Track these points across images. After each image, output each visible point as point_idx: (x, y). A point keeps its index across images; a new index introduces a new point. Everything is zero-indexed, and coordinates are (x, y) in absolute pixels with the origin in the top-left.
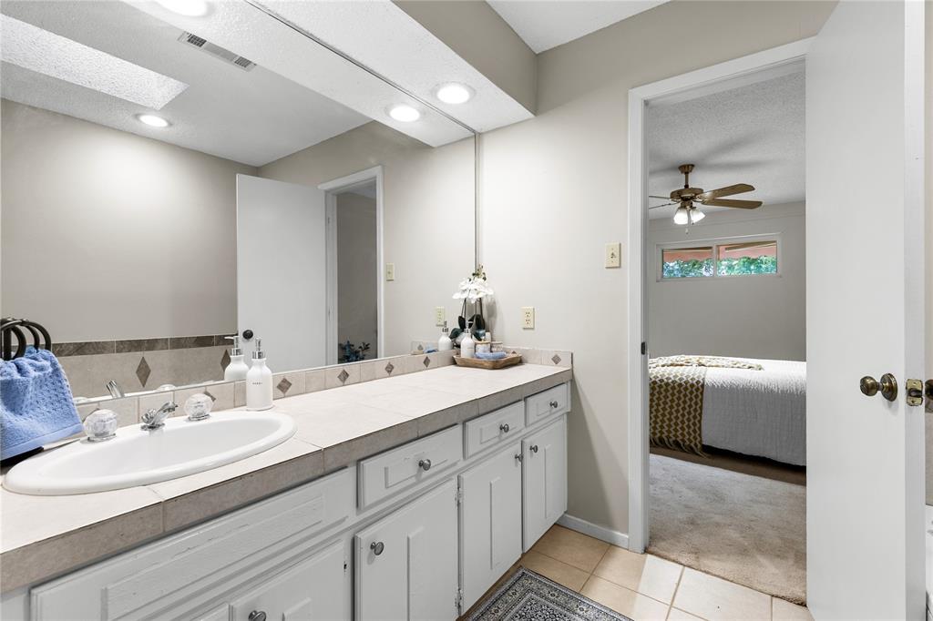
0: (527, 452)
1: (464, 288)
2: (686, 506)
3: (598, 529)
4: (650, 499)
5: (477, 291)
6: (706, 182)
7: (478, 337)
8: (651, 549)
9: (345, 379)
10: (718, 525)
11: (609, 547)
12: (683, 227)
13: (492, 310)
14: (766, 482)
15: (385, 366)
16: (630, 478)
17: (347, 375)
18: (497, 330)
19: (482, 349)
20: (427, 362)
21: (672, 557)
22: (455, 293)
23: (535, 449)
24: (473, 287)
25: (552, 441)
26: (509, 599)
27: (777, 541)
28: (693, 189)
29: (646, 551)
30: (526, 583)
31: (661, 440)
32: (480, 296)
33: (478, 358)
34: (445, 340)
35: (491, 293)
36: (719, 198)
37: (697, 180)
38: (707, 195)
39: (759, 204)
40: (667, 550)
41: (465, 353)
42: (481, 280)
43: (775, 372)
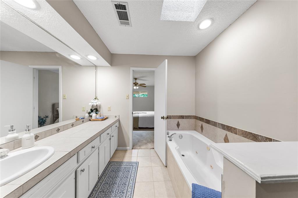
0: (111, 137)
1: (92, 102)
2: (137, 139)
3: (124, 148)
4: (133, 139)
5: (95, 103)
6: (139, 82)
7: (96, 113)
8: (133, 148)
9: (59, 131)
10: (142, 140)
11: (126, 151)
12: (135, 89)
13: (100, 107)
14: (148, 131)
15: (71, 125)
16: (130, 137)
17: (59, 129)
18: (101, 111)
19: (98, 116)
20: (83, 121)
21: (136, 148)
22: (89, 103)
23: (113, 136)
24: (95, 102)
25: (115, 133)
26: (108, 169)
27: (150, 140)
28: (137, 83)
29: (132, 149)
30: (111, 164)
31: (135, 128)
32: (97, 104)
33: (97, 118)
34: (87, 115)
35: (100, 103)
36: (141, 85)
37: (138, 81)
38: (139, 84)
39: (146, 87)
40: (136, 147)
41: (93, 118)
42: (97, 100)
43: (149, 113)
